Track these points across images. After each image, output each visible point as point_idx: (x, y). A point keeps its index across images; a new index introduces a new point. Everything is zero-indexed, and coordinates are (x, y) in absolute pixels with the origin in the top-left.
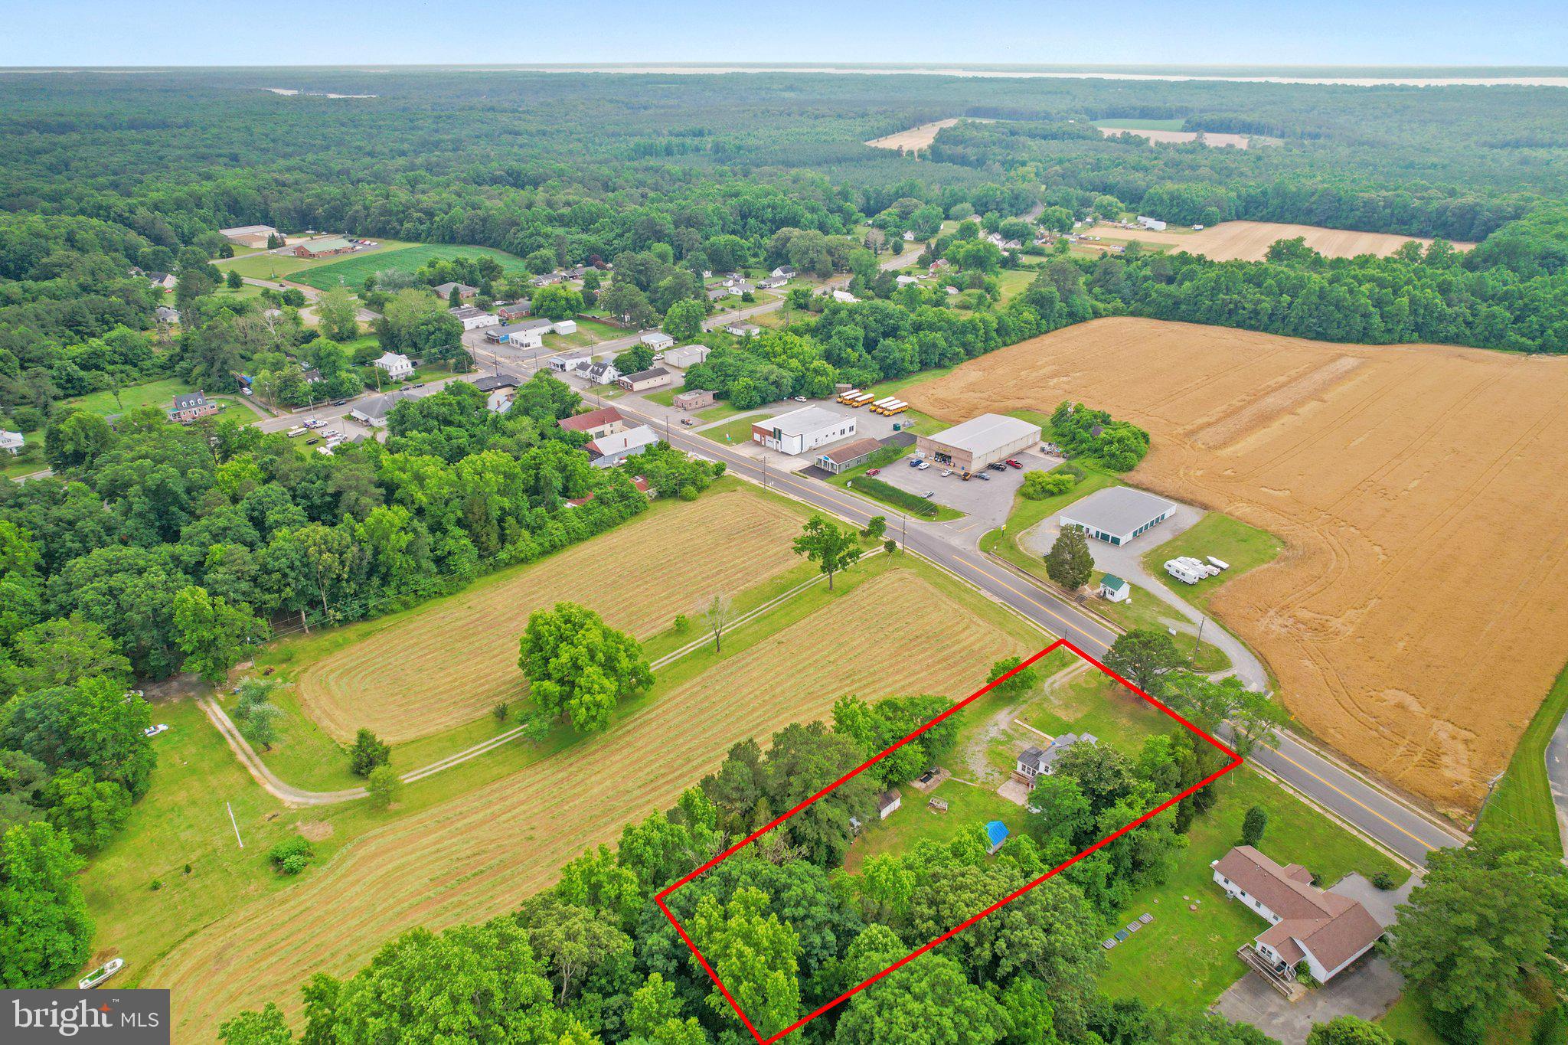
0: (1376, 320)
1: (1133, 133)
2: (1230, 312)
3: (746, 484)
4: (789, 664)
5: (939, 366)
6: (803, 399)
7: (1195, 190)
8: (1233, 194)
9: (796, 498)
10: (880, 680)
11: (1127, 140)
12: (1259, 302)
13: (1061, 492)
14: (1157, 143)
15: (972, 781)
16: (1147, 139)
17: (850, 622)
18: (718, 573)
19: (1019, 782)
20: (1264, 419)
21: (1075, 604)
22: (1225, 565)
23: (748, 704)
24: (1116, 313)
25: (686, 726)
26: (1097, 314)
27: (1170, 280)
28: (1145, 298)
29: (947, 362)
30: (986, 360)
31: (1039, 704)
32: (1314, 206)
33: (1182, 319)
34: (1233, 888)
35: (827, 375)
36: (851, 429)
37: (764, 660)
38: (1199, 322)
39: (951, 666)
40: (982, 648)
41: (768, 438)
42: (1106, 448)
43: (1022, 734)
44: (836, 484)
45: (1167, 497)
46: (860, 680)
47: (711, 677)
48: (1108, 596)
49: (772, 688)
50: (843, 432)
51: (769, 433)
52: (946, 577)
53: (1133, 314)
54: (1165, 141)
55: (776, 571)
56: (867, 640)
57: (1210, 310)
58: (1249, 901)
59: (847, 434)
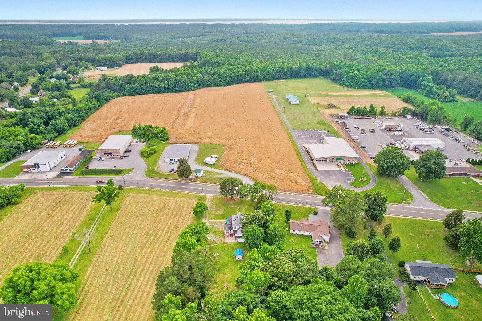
0: (191, 84)
1: (72, 41)
2: (152, 89)
3: (38, 189)
4: (122, 242)
5: (75, 126)
6: (31, 151)
7: (112, 56)
8: (122, 56)
9: (66, 186)
10: (159, 230)
11: (70, 43)
12: (160, 85)
13: (155, 152)
14: (82, 44)
15: (216, 243)
16: (78, 43)
17: (130, 218)
18: (61, 224)
19: (228, 236)
20: (187, 116)
21: (191, 182)
22: (217, 156)
23: (121, 262)
24: (117, 96)
25: (105, 283)
26: (112, 98)
27: (129, 83)
28: (124, 90)
29: (77, 124)
30: (89, 119)
31: (210, 213)
32: (147, 57)
33: (139, 94)
34: (296, 232)
35: (38, 139)
36: (64, 155)
37: (112, 245)
38: (144, 94)
39: (176, 215)
40: (179, 205)
41: (31, 169)
42: (159, 135)
43: (215, 223)
44: (76, 175)
45: (185, 144)
46: (152, 234)
47: (96, 261)
48: (198, 176)
49: (125, 253)
50: (62, 157)
51: (32, 167)
52: (146, 190)
53: (123, 96)
54: (84, 43)
55: (85, 213)
56: (142, 220)
57: (146, 90)
58: (302, 233)
59: (64, 157)
